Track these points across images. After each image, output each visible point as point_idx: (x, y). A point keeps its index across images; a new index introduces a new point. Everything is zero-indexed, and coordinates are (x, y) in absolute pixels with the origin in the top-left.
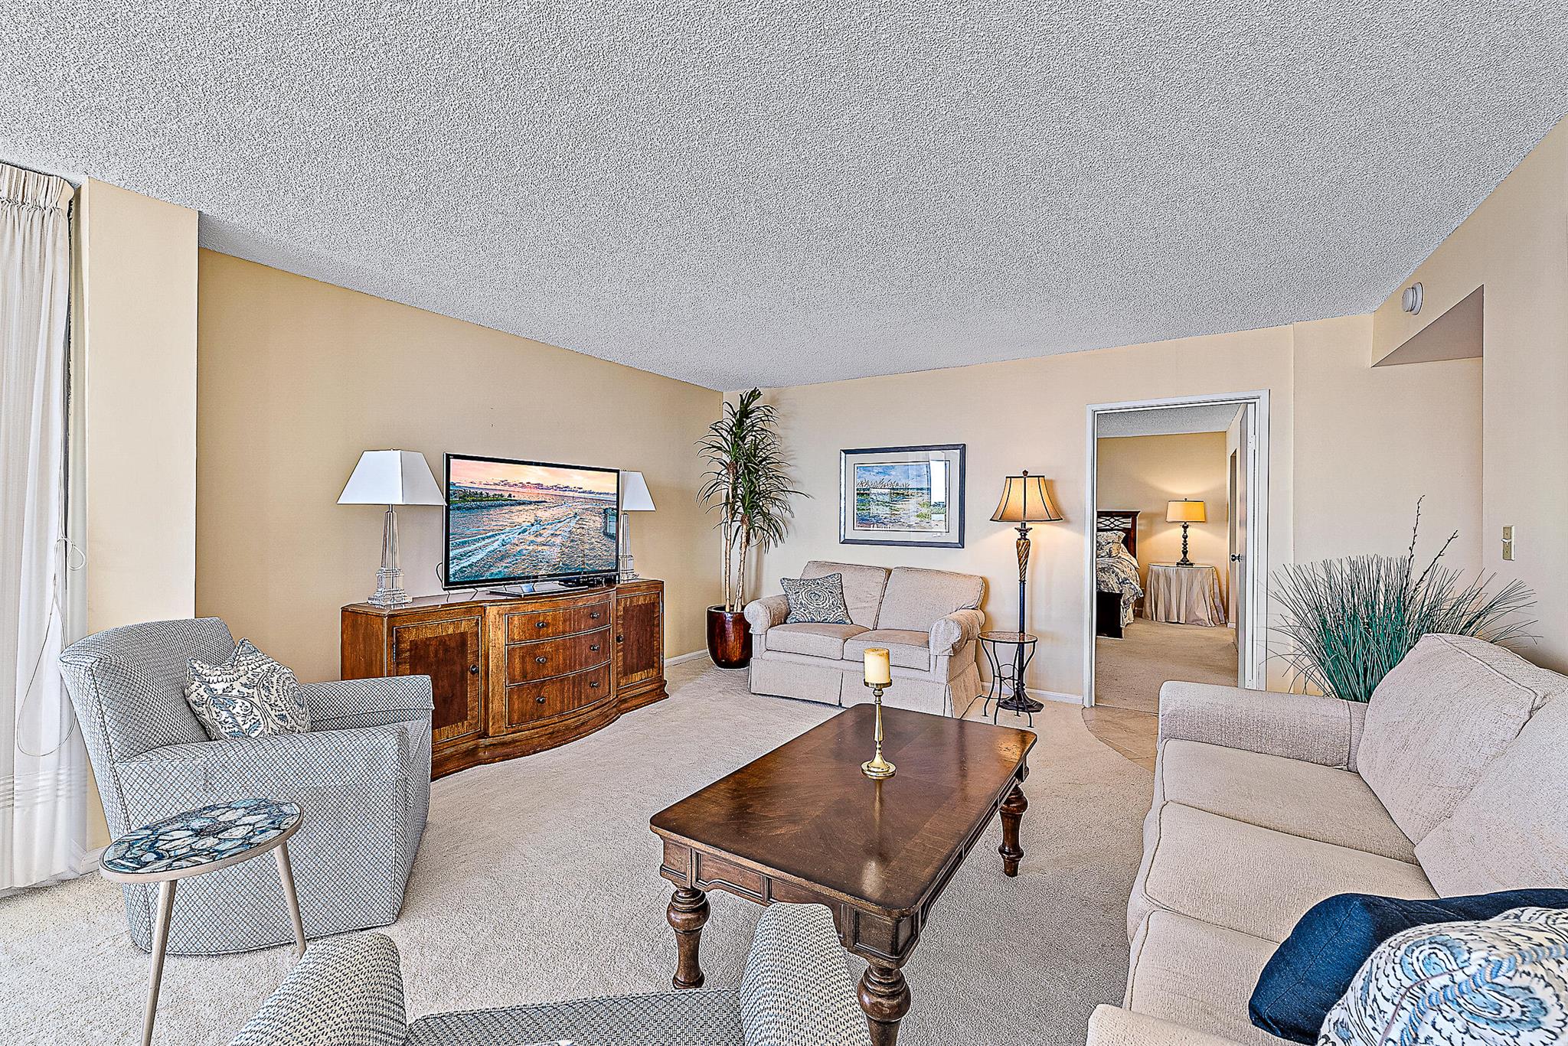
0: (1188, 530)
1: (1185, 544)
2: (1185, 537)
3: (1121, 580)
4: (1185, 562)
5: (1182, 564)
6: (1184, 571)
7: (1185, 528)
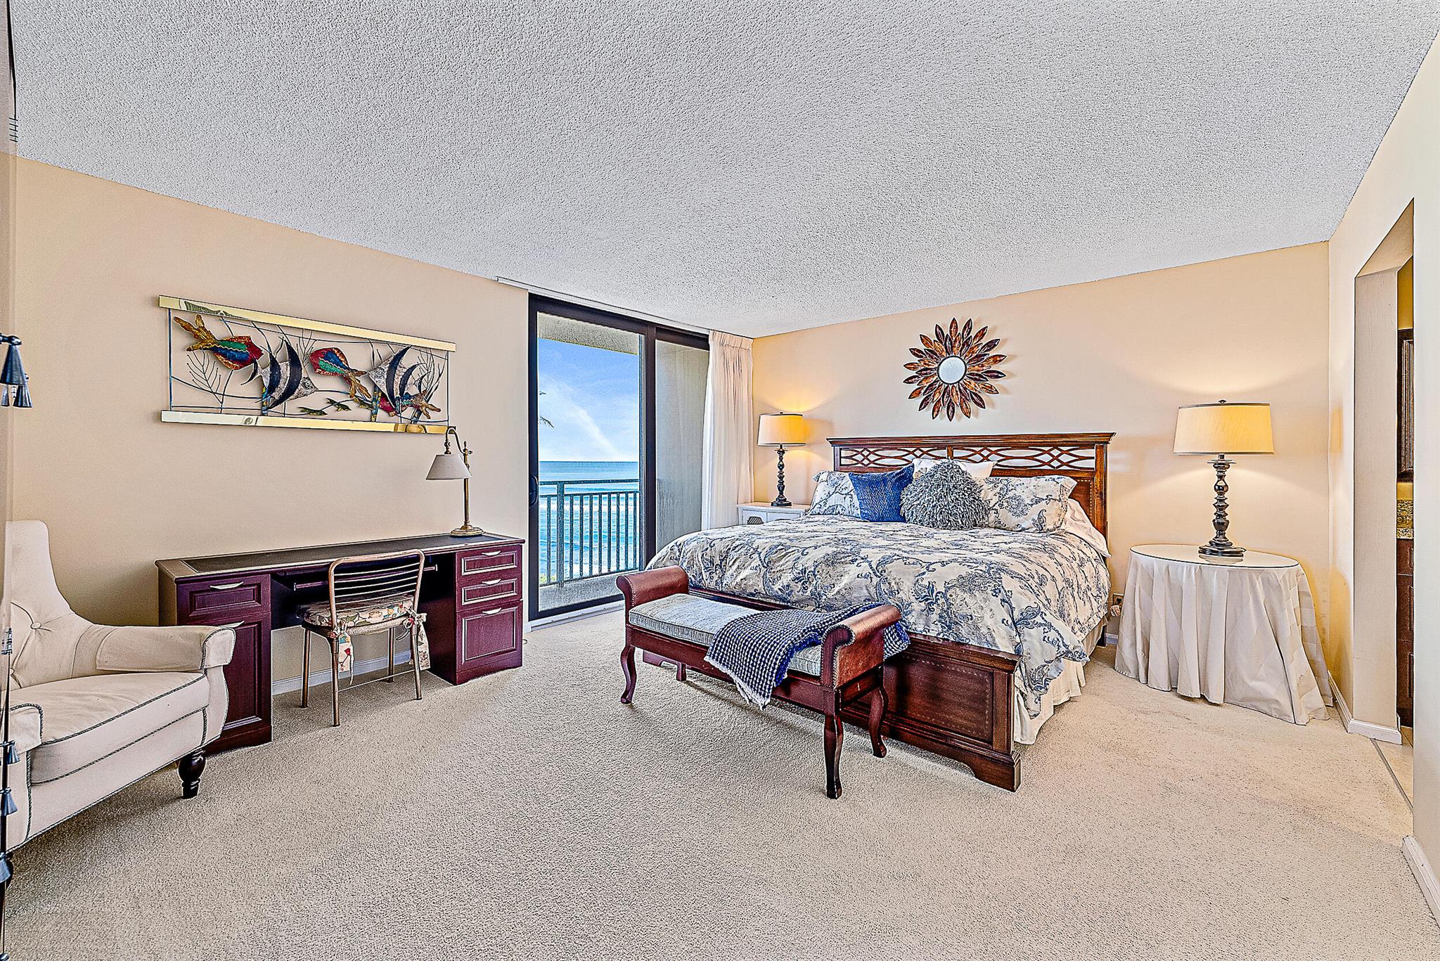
0: (1228, 472)
1: (1221, 507)
2: (1221, 490)
3: (1016, 614)
4: (1220, 547)
5: (1212, 552)
6: (1220, 568)
7: (1221, 467)
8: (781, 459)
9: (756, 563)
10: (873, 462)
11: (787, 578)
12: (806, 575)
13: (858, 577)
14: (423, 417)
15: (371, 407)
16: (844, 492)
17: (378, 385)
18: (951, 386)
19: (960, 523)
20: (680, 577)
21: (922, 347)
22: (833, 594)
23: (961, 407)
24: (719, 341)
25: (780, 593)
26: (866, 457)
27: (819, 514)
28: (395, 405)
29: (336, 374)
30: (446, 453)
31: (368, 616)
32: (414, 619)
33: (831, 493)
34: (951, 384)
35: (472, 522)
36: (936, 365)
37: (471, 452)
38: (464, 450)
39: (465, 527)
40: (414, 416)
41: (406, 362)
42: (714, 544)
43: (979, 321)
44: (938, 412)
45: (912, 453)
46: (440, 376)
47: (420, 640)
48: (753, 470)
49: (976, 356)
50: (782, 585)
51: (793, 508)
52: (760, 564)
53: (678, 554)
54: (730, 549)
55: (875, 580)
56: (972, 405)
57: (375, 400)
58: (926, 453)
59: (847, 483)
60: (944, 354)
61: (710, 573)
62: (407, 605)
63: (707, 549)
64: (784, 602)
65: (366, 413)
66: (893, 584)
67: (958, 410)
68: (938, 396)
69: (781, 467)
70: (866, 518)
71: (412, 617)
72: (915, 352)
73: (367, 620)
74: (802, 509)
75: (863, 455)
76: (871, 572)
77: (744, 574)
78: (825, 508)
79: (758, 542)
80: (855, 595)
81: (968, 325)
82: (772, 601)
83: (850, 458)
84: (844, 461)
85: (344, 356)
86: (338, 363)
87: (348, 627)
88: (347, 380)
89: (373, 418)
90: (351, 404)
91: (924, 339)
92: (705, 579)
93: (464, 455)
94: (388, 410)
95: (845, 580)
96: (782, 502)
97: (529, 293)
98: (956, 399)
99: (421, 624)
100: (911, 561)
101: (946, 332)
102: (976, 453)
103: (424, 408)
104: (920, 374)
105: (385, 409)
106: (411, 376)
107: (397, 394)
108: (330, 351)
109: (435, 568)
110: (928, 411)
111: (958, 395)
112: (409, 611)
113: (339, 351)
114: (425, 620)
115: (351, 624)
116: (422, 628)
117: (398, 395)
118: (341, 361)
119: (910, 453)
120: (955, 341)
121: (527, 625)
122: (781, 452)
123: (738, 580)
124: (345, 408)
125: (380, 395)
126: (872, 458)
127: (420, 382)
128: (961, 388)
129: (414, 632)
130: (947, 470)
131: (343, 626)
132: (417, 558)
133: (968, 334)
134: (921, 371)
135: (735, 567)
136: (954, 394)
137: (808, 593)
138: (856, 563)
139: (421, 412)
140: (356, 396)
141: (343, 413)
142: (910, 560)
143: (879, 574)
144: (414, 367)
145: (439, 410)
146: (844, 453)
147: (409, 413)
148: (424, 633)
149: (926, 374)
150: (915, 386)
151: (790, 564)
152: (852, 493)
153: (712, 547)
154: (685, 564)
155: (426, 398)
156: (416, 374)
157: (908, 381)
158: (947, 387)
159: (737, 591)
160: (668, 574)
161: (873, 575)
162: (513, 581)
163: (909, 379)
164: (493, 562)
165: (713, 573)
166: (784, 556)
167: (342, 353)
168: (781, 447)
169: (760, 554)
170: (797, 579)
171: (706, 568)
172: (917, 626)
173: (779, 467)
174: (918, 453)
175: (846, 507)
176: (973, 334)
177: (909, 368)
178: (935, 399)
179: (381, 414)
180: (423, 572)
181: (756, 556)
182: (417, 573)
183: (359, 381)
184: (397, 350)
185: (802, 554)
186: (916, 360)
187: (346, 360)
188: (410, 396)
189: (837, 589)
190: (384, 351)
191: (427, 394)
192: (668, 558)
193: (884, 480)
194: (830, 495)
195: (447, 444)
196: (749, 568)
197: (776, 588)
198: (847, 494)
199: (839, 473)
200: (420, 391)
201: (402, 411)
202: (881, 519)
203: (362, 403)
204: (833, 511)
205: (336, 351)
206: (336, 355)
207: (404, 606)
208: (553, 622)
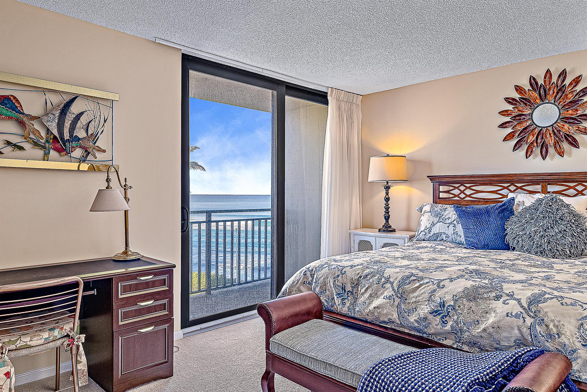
8: (387, 194)
9: (388, 292)
10: (469, 196)
11: (424, 310)
12: (445, 309)
13: (508, 316)
14: (90, 157)
15: (44, 147)
16: (448, 221)
17: (50, 128)
18: (544, 130)
19: (568, 252)
20: (315, 302)
21: (516, 96)
22: (479, 330)
23: (555, 147)
24: (336, 96)
25: (416, 325)
26: (462, 192)
27: (424, 240)
28: (65, 146)
29: (12, 118)
30: (107, 188)
31: (29, 339)
32: (74, 339)
33: (435, 223)
34: (544, 127)
35: (132, 248)
36: (530, 112)
37: (131, 187)
38: (125, 186)
39: (125, 253)
40: (83, 156)
41: (75, 109)
42: (345, 272)
43: (573, 71)
44: (531, 152)
45: (507, 188)
46: (105, 121)
47: (79, 359)
48: (363, 201)
49: (570, 102)
50: (418, 317)
51: (397, 234)
52: (394, 294)
53: (310, 279)
54: (360, 277)
55: (529, 321)
56: (565, 145)
57: (47, 141)
58: (521, 188)
59: (451, 213)
60: (538, 101)
61: (343, 299)
62: (67, 327)
63: (338, 276)
64: (419, 332)
65: (40, 153)
66: (551, 326)
67: (551, 150)
68: (531, 139)
69: (387, 199)
70: (473, 246)
71: (72, 338)
72: (509, 100)
73: (28, 343)
74: (407, 235)
75: (460, 190)
76: (523, 311)
77: (376, 303)
78: (429, 235)
79: (388, 272)
80: (505, 334)
81: (563, 74)
82: (407, 331)
83: (448, 192)
84: (442, 195)
85: (19, 103)
86: (14, 108)
87: (9, 350)
88: (21, 124)
89: (46, 157)
90: (26, 146)
91: (518, 89)
92: (337, 304)
93: (125, 189)
94: (59, 151)
95: (492, 319)
96: (387, 229)
97: (183, 54)
98: (550, 141)
99: (80, 344)
100: (569, 301)
101: (541, 82)
102: (570, 188)
103: (91, 149)
104: (514, 120)
105: (56, 149)
106: (79, 121)
107: (67, 136)
108: (7, 98)
109: (94, 292)
110: (522, 152)
111: (551, 137)
112: (69, 333)
113: (15, 98)
114: (83, 341)
115: (13, 347)
116: (81, 348)
117: (68, 138)
118: (17, 107)
119: (504, 188)
120: (550, 89)
121: (178, 332)
122: (387, 188)
123: (371, 307)
124: (21, 148)
125: (52, 137)
126: (468, 192)
127: (88, 127)
128: (555, 131)
129: (74, 352)
130: (551, 204)
131: (4, 351)
132: (76, 284)
133: (562, 83)
134: (515, 117)
135: (367, 295)
136: (548, 136)
137: (448, 327)
138: (502, 300)
139: (89, 153)
140: (31, 138)
141: (18, 153)
142: (565, 300)
143: (532, 314)
144: (82, 114)
145: (104, 151)
146: (442, 188)
147: (78, 153)
148: (83, 353)
149: (520, 119)
150: (509, 130)
151: (427, 295)
152: (455, 222)
153: (343, 274)
154: (317, 289)
155: (93, 140)
156: (83, 120)
157: (503, 126)
158: (541, 130)
159: (369, 318)
160: (304, 300)
161: (525, 315)
162: (165, 301)
163: (503, 124)
164: (147, 285)
165: (345, 299)
166: (418, 287)
167: (18, 100)
168: (388, 183)
169: (392, 284)
170: (434, 312)
171: (339, 294)
172: (581, 374)
173: (385, 200)
174: (512, 188)
175: (450, 235)
176: (567, 82)
177: (504, 115)
178: (529, 141)
179: (53, 153)
180: (82, 296)
181: (388, 285)
182: (76, 298)
183: (33, 125)
184: (67, 98)
185: (438, 286)
186: (510, 107)
187: (21, 106)
188: (79, 139)
189: (483, 326)
190: (55, 99)
191: (94, 137)
192: (301, 283)
193: (488, 212)
194: (433, 224)
195: (108, 180)
196: (383, 297)
197: (412, 319)
198: (451, 223)
199: (440, 205)
200: (87, 134)
201: (72, 152)
202: (486, 247)
203: (36, 144)
204: (436, 238)
205: (12, 98)
206: (12, 101)
207: (64, 328)
208: (201, 329)
